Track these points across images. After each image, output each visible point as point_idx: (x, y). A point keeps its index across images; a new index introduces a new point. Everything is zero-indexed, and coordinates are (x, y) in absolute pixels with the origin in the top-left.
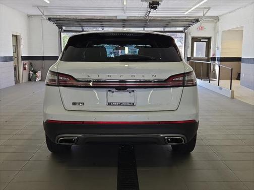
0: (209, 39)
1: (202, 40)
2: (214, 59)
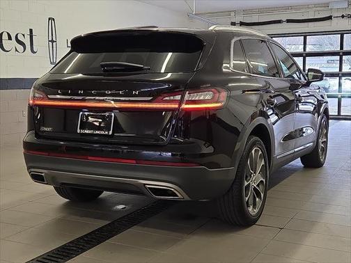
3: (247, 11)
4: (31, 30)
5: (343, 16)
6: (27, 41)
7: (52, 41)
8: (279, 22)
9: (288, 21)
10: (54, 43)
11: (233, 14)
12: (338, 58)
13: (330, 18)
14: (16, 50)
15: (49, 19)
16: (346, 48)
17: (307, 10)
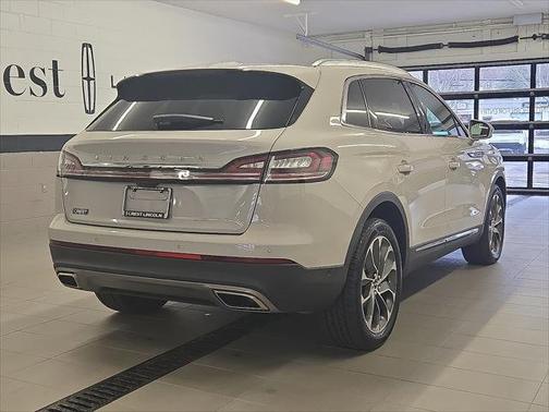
3: (389, 31)
4: (55, 63)
5: (534, 37)
6: (48, 79)
7: (88, 79)
8: (438, 46)
9: (452, 45)
10: (92, 82)
11: (368, 35)
12: (528, 100)
13: (514, 40)
14: (32, 93)
15: (84, 45)
16: (539, 86)
17: (480, 28)
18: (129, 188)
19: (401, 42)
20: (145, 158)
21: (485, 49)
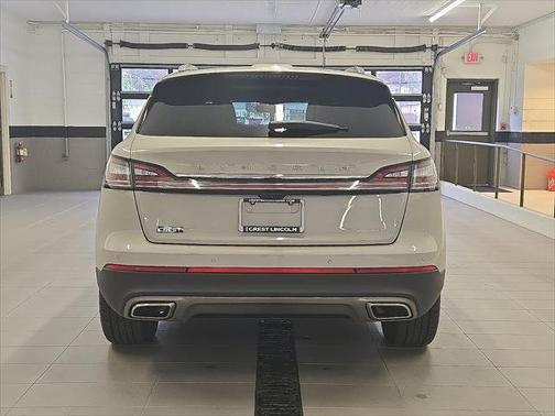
0: (493, 84)
1: (473, 88)
2: (506, 137)
3: (129, 25)
5: (273, 46)
8: (183, 46)
9: (197, 46)
11: (106, 27)
13: (256, 46)
17: (222, 32)
18: (245, 201)
19: (144, 38)
20: (273, 168)
21: (227, 52)
